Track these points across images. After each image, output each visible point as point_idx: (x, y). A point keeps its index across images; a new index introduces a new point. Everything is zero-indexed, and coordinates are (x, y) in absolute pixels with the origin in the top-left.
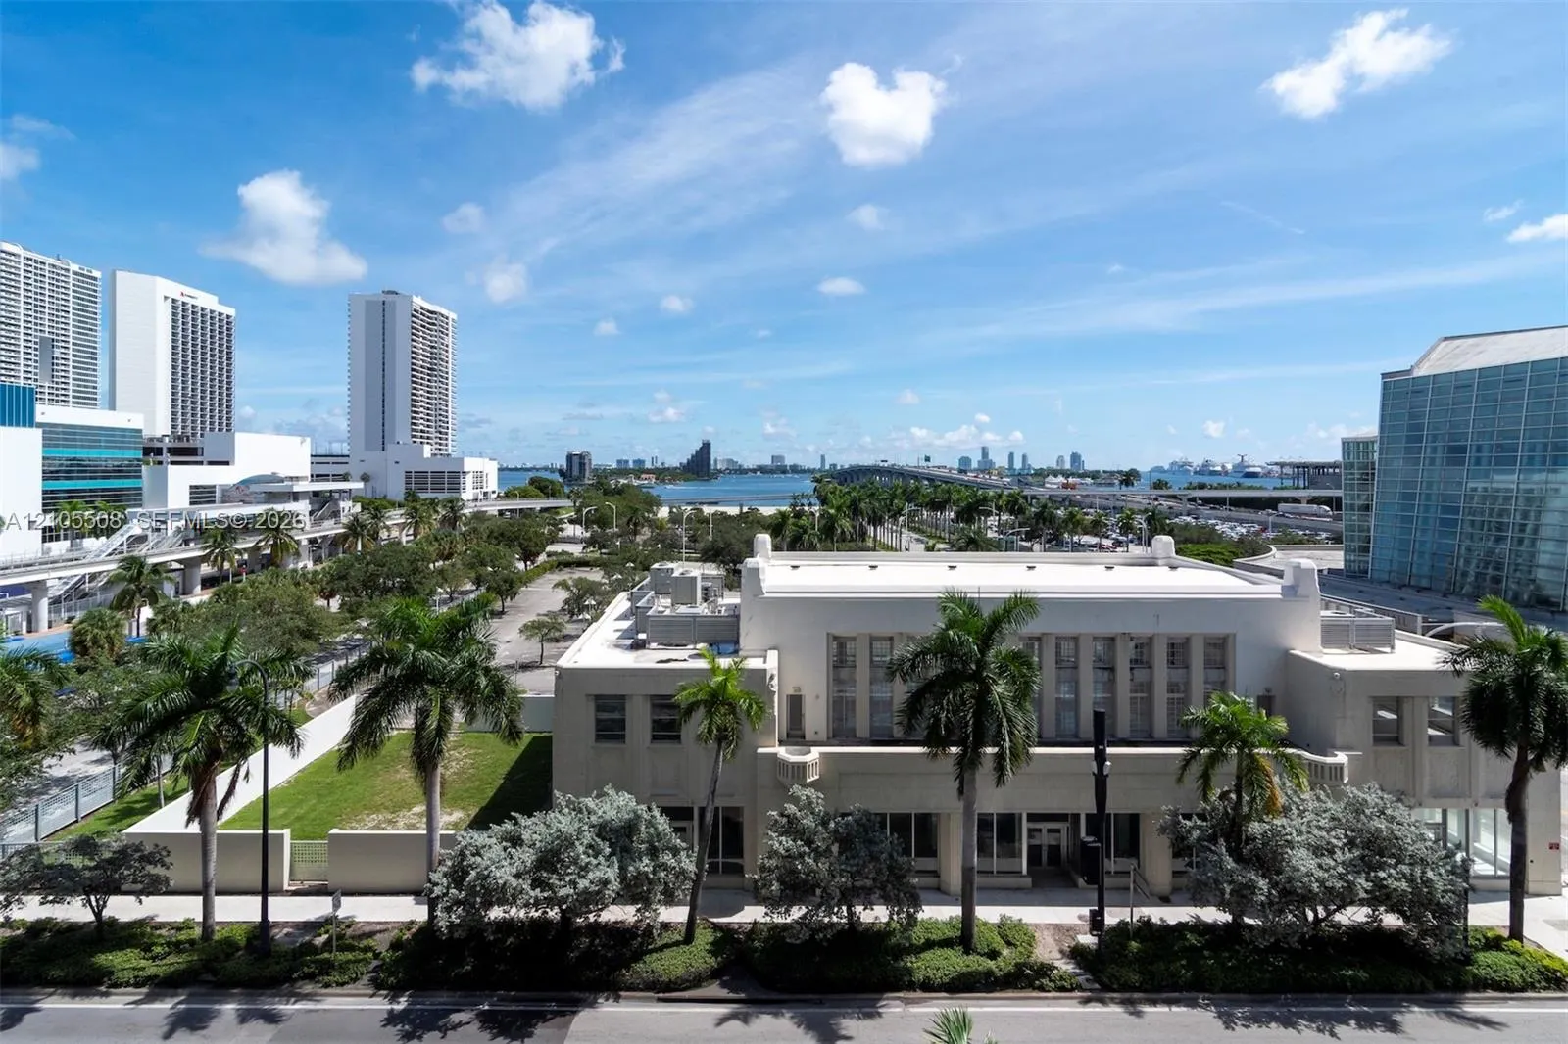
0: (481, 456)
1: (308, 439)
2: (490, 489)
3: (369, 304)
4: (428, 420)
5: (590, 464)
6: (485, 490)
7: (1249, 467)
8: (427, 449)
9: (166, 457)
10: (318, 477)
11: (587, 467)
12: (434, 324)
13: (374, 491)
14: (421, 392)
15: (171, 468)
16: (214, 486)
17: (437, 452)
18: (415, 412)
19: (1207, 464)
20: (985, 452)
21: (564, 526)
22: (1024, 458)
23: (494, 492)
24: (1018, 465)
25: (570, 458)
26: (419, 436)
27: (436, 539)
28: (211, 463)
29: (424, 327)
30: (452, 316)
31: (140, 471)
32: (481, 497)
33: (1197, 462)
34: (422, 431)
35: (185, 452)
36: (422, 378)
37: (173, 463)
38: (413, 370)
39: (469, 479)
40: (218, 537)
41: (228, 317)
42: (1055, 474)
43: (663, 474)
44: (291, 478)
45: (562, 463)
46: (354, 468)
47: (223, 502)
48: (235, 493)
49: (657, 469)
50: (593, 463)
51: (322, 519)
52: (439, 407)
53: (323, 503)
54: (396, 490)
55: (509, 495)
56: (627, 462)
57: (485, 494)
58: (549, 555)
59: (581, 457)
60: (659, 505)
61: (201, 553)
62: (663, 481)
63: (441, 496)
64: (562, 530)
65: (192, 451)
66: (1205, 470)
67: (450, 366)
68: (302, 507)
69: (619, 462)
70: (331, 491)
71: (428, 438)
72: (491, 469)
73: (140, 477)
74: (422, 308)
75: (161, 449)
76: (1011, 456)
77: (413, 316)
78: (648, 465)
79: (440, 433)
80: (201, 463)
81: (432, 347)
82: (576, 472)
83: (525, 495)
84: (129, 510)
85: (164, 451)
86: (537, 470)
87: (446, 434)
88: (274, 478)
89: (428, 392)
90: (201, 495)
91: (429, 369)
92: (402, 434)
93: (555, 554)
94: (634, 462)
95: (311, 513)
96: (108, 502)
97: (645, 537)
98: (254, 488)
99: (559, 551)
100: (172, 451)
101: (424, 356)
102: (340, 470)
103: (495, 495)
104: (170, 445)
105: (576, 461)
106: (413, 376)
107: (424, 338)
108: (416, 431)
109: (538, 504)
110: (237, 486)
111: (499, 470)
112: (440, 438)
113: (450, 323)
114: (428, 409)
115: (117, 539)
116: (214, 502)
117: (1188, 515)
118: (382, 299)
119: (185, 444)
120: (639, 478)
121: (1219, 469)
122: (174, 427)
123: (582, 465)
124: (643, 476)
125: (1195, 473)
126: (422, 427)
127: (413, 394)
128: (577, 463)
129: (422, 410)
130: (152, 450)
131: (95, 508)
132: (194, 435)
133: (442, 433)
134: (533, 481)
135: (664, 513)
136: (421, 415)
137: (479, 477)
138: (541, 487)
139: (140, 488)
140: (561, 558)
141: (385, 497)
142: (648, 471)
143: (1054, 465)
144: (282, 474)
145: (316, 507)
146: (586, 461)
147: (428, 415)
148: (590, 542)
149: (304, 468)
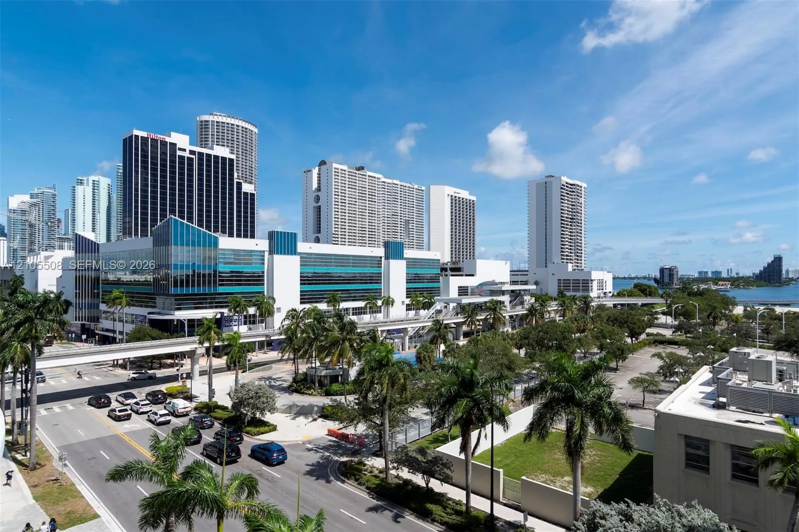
0: (602, 270)
1: (509, 262)
2: (607, 291)
3: (538, 185)
4: (571, 249)
5: (677, 274)
6: (605, 291)
8: (570, 265)
9: (449, 273)
10: (514, 283)
11: (675, 277)
12: (573, 192)
13: (541, 289)
14: (567, 233)
15: (451, 277)
16: (468, 287)
17: (576, 268)
18: (563, 245)
21: (659, 316)
23: (610, 292)
25: (662, 270)
26: (565, 258)
27: (576, 320)
28: (466, 275)
29: (568, 194)
30: (584, 185)
31: (439, 279)
32: (602, 295)
34: (567, 256)
35: (456, 270)
36: (567, 225)
37: (452, 275)
38: (562, 220)
39: (595, 284)
40: (469, 311)
41: (473, 201)
43: (737, 282)
44: (501, 283)
45: (657, 274)
46: (531, 277)
47: (472, 295)
48: (476, 291)
49: (733, 278)
50: (680, 274)
51: (516, 305)
52: (577, 241)
53: (516, 296)
54: (553, 290)
55: (620, 295)
56: (706, 273)
57: (605, 293)
58: (648, 335)
59: (670, 269)
60: (735, 304)
61: (463, 320)
62: (738, 286)
63: (578, 294)
64: (657, 319)
65: (459, 269)
67: (583, 216)
68: (506, 299)
69: (700, 273)
70: (520, 290)
71: (571, 259)
72: (608, 278)
73: (439, 282)
74: (567, 183)
75: (447, 268)
77: (562, 188)
78: (724, 275)
79: (578, 256)
80: (462, 275)
81: (573, 205)
82: (666, 280)
83: (631, 295)
84: (436, 298)
85: (448, 269)
86: (639, 278)
87: (581, 257)
88: (493, 283)
89: (570, 232)
90: (463, 291)
91: (571, 219)
92: (556, 258)
93: (652, 334)
94: (713, 273)
95: (510, 302)
96: (428, 293)
97: (723, 328)
98: (485, 288)
99: (655, 333)
100: (452, 270)
101: (568, 211)
102: (524, 278)
103: (611, 295)
104: (450, 267)
105: (666, 273)
106: (562, 224)
107: (568, 201)
108: (563, 255)
109: (640, 301)
110: (477, 287)
111: (614, 278)
112: (578, 260)
113: (583, 189)
114: (571, 242)
115: (432, 311)
116: (468, 295)
118: (544, 181)
119: (456, 266)
120: (716, 284)
122: (452, 258)
123: (671, 276)
124: (720, 283)
126: (567, 253)
127: (562, 234)
128: (667, 275)
129: (567, 243)
130: (444, 269)
131: (423, 296)
132: (459, 261)
133: (579, 256)
134: (636, 286)
135: (739, 310)
136: (567, 246)
137: (601, 283)
138: (642, 289)
139: (439, 288)
140: (657, 338)
141: (547, 294)
142: (724, 280)
144: (497, 281)
145: (513, 299)
146: (674, 273)
147: (570, 246)
148: (677, 329)
149: (506, 278)
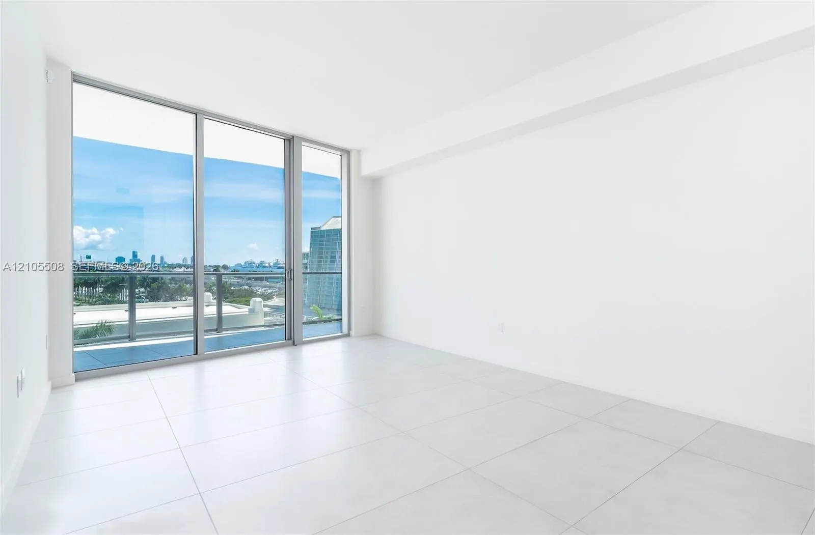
7: (280, 264)
19: (262, 263)
20: (135, 255)
22: (162, 258)
24: (158, 261)
33: (257, 261)
42: (180, 266)
66: (261, 265)
76: (153, 257)
117: (247, 285)
121: (267, 265)
125: (257, 267)
143: (181, 262)
